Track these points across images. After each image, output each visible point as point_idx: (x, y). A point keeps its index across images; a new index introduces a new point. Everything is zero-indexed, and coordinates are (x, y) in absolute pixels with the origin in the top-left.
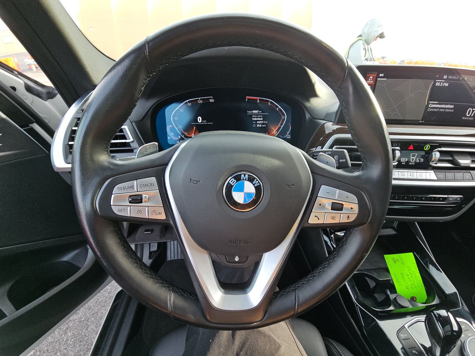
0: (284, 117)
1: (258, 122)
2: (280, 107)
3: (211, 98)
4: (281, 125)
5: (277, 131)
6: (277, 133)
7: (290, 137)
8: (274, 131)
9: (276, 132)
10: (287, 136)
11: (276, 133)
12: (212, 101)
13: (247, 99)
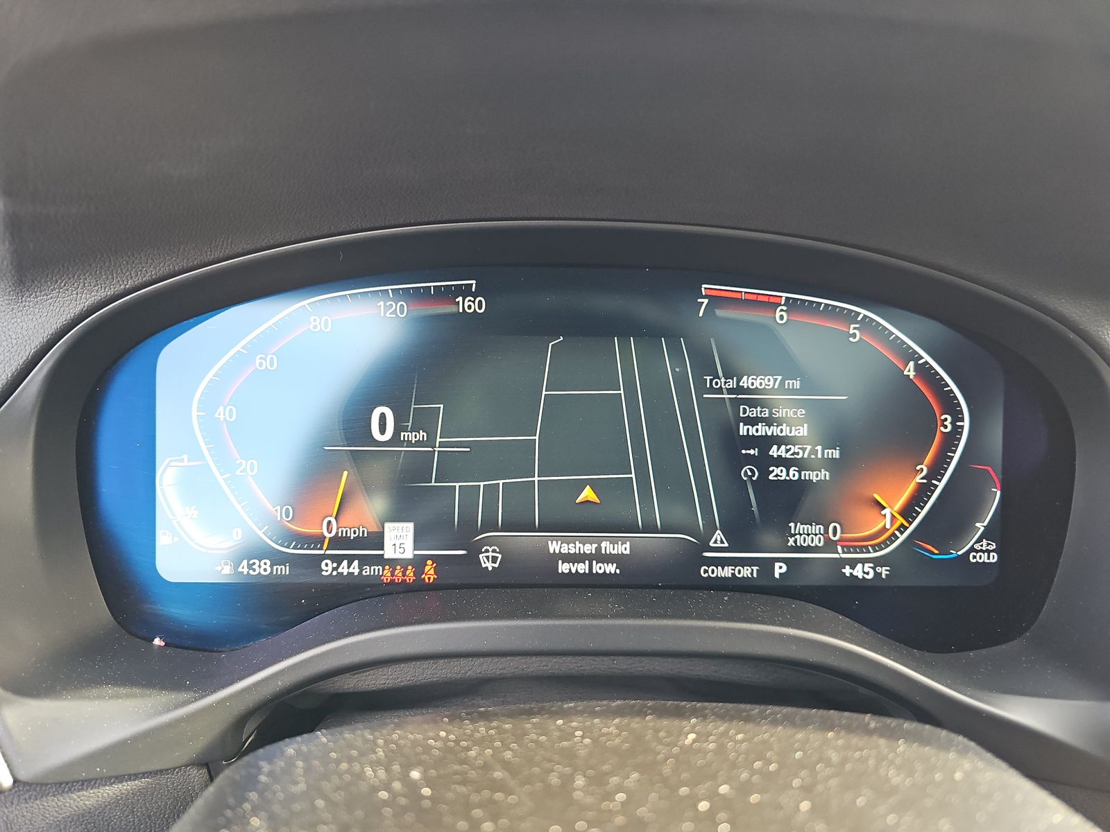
0: (953, 423)
1: (774, 452)
2: (927, 358)
3: (465, 292)
4: (936, 471)
5: (908, 512)
6: (902, 529)
7: (994, 558)
8: (887, 512)
9: (901, 520)
10: (972, 549)
11: (897, 525)
12: (475, 307)
13: (706, 301)
